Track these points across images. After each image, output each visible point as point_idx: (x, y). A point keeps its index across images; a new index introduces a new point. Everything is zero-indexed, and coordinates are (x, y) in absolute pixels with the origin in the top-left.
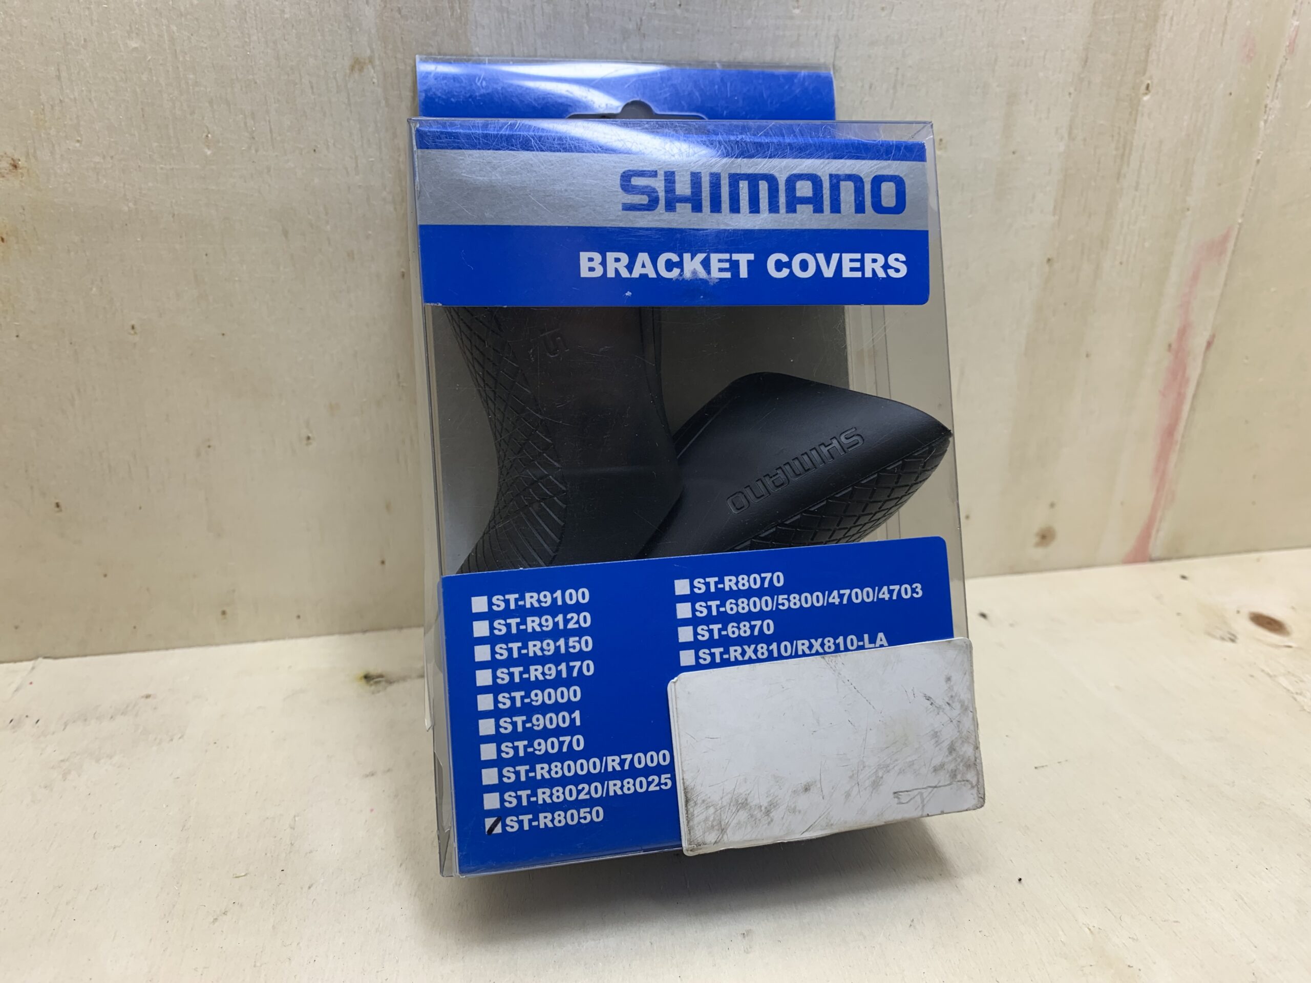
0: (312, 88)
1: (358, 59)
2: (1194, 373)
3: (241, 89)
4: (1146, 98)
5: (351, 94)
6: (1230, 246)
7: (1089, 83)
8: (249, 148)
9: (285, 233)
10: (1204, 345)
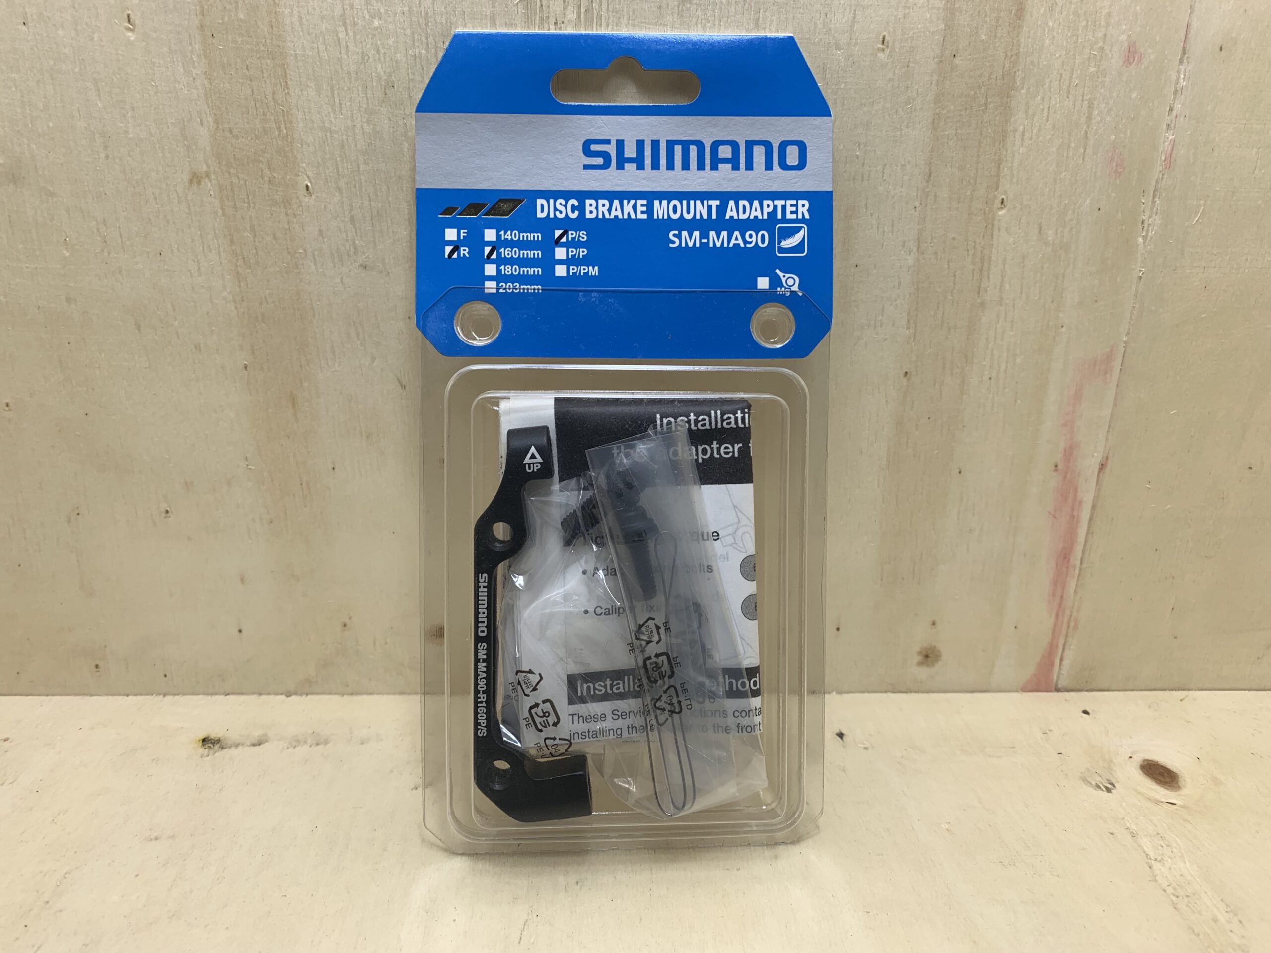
0: (156, 198)
1: (195, 174)
2: (1087, 496)
3: (93, 199)
4: (1001, 213)
5: (191, 204)
6: (1116, 365)
7: (936, 196)
8: (102, 251)
9: (138, 327)
10: (1097, 467)
